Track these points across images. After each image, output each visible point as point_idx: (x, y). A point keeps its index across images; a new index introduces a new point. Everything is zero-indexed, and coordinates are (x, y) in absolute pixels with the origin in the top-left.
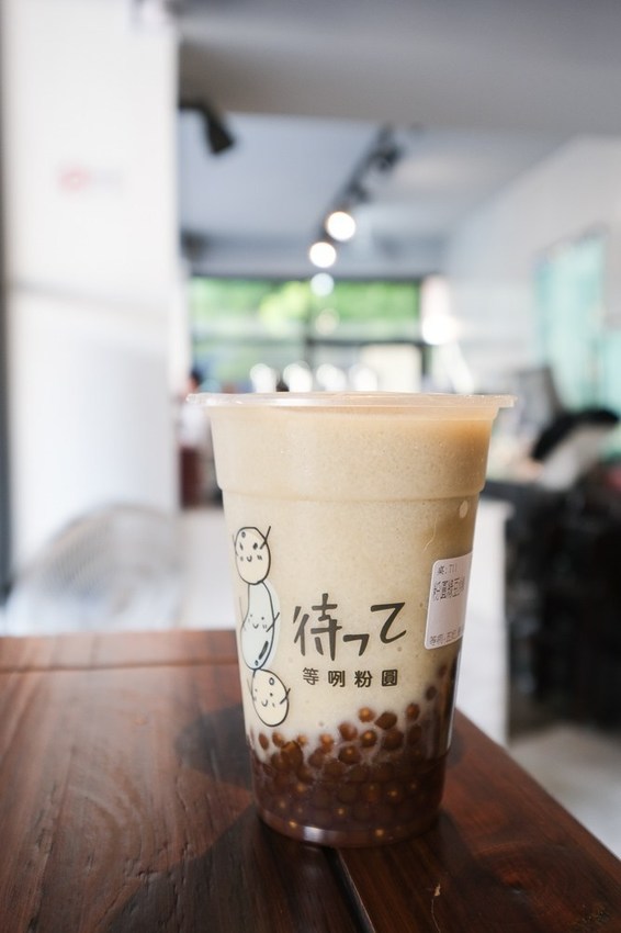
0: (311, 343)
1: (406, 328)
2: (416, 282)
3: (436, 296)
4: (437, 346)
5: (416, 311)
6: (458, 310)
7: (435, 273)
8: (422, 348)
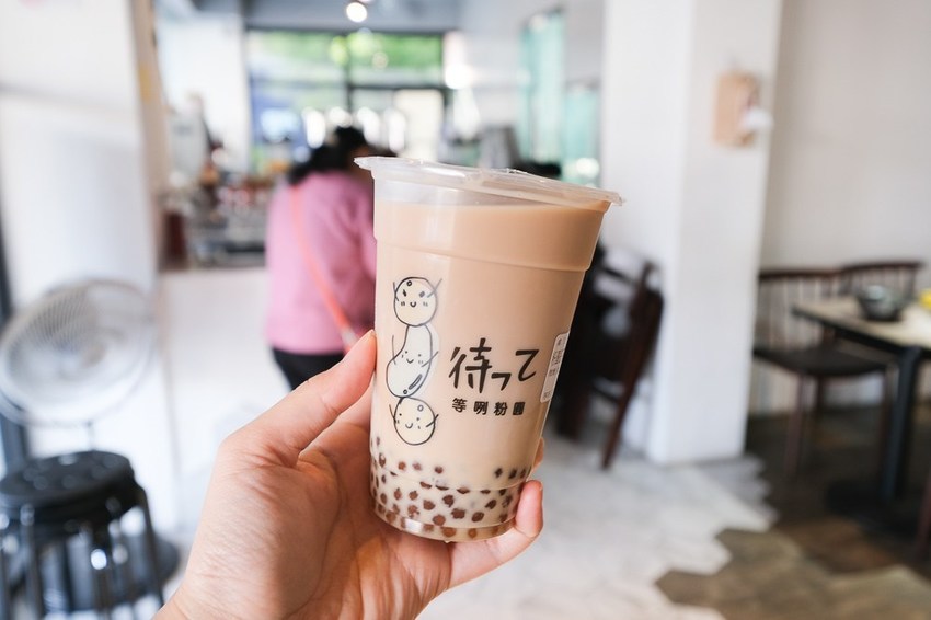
0: (351, 87)
1: (432, 75)
2: (439, 35)
3: (455, 47)
4: (456, 90)
5: (440, 59)
6: (474, 61)
7: (454, 29)
8: (445, 93)
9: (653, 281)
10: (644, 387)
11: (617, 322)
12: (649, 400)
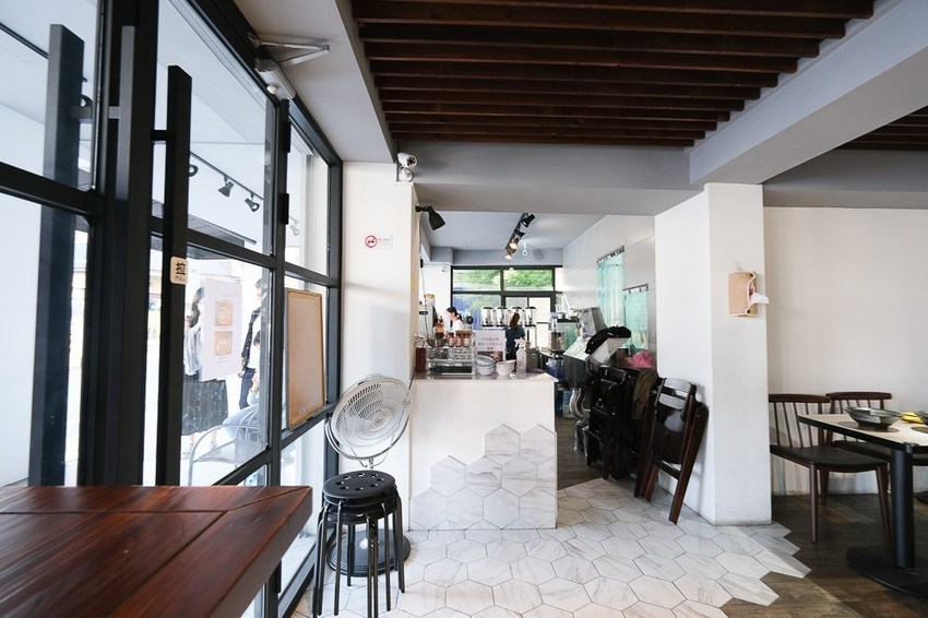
2: (552, 268)
5: (553, 278)
9: (698, 398)
10: (696, 468)
11: (674, 423)
12: (701, 477)
